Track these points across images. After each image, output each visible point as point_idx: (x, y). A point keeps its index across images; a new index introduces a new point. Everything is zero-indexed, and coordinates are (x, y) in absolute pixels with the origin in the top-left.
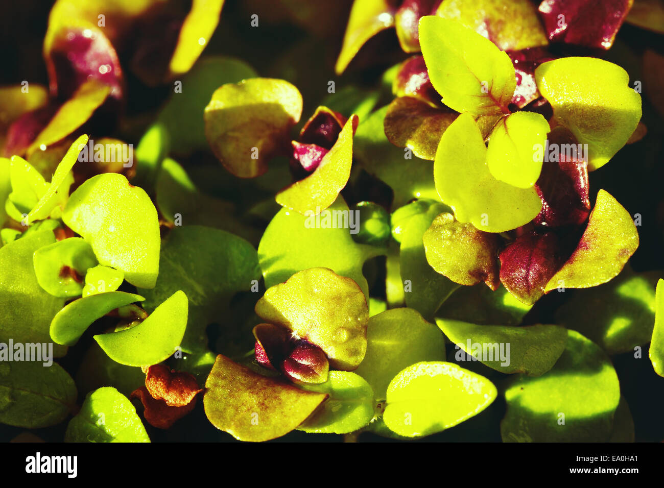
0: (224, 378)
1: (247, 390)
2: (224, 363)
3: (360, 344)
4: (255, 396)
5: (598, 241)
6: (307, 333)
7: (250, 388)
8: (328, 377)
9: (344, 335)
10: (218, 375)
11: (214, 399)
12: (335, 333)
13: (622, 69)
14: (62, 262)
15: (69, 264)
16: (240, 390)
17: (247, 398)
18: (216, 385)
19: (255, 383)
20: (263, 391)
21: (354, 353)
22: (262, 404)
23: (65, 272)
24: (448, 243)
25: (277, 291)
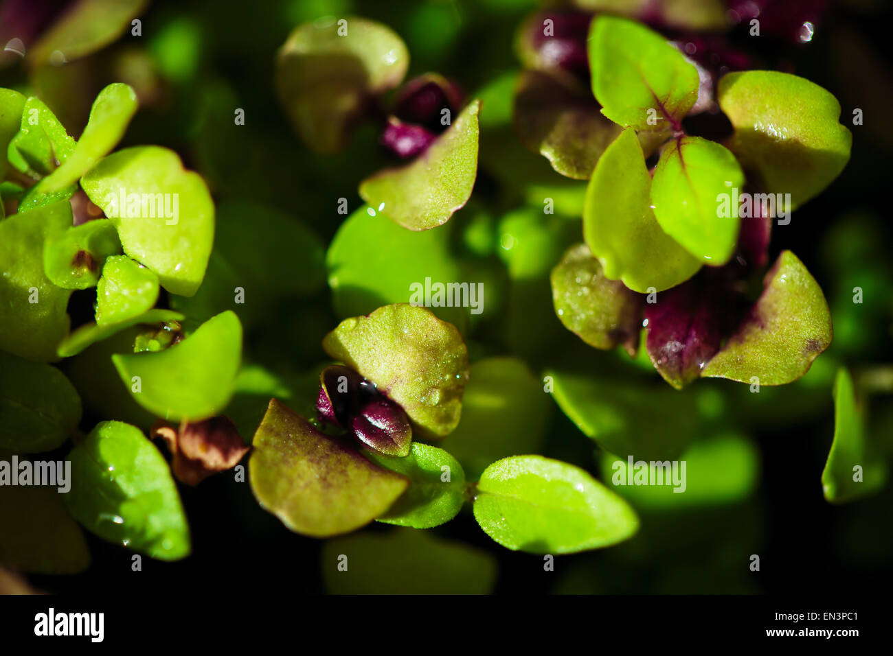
0: (278, 435)
1: (305, 455)
2: (278, 412)
3: (453, 409)
4: (316, 467)
5: (778, 320)
6: (390, 388)
7: (309, 453)
8: (410, 451)
9: (436, 397)
10: (269, 430)
11: (262, 464)
12: (425, 393)
13: (833, 97)
14: (78, 246)
15: (85, 247)
16: (296, 454)
17: (305, 468)
18: (266, 444)
19: (316, 445)
20: (325, 460)
21: (445, 419)
22: (323, 479)
23: (80, 259)
24: (586, 290)
25: (356, 326)
